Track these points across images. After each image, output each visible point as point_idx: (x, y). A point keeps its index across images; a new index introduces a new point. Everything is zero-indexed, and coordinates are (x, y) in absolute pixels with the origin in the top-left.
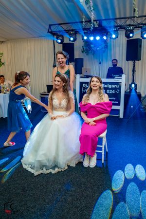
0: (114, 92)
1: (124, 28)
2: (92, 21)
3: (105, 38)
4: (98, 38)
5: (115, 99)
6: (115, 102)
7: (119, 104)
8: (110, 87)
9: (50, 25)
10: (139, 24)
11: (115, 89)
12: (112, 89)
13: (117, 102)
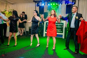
0: (60, 27)
3: (57, 4)
4: (54, 4)
5: (61, 30)
6: (61, 32)
8: (59, 25)
11: (61, 26)
12: (60, 26)
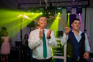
1: (66, 8)
2: (46, 3)
5: (60, 51)
6: (60, 54)
7: (63, 55)
9: (19, 4)
10: (75, 6)
11: (60, 45)
12: (58, 45)
13: (62, 54)
